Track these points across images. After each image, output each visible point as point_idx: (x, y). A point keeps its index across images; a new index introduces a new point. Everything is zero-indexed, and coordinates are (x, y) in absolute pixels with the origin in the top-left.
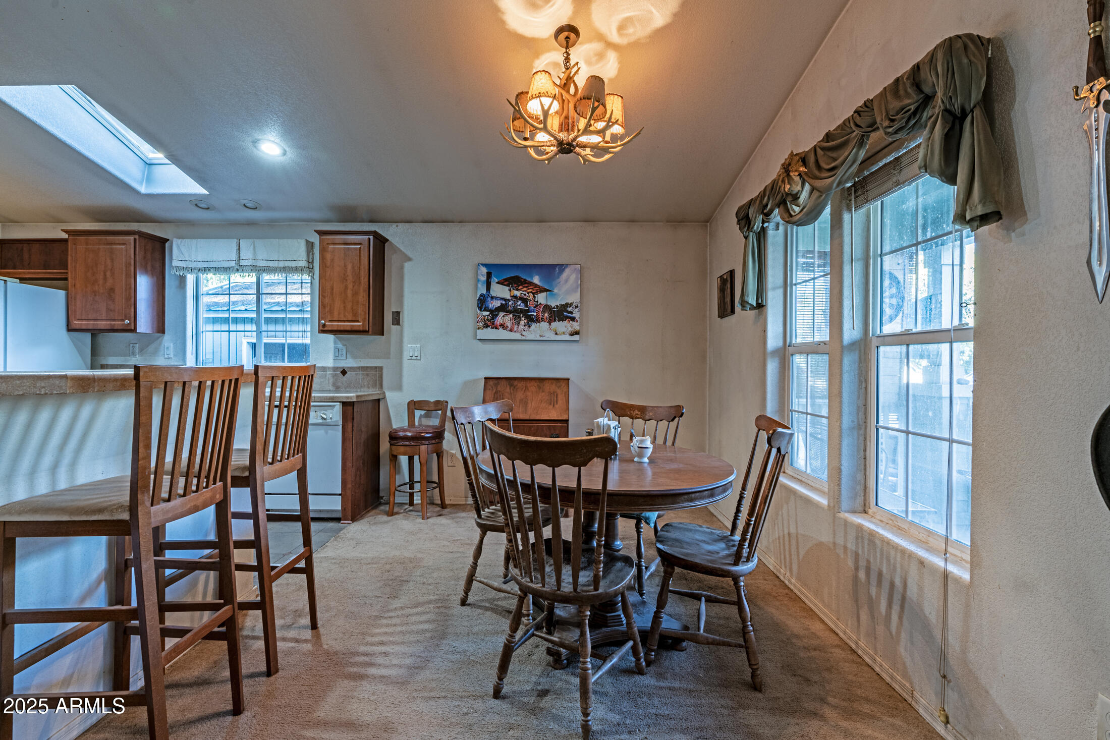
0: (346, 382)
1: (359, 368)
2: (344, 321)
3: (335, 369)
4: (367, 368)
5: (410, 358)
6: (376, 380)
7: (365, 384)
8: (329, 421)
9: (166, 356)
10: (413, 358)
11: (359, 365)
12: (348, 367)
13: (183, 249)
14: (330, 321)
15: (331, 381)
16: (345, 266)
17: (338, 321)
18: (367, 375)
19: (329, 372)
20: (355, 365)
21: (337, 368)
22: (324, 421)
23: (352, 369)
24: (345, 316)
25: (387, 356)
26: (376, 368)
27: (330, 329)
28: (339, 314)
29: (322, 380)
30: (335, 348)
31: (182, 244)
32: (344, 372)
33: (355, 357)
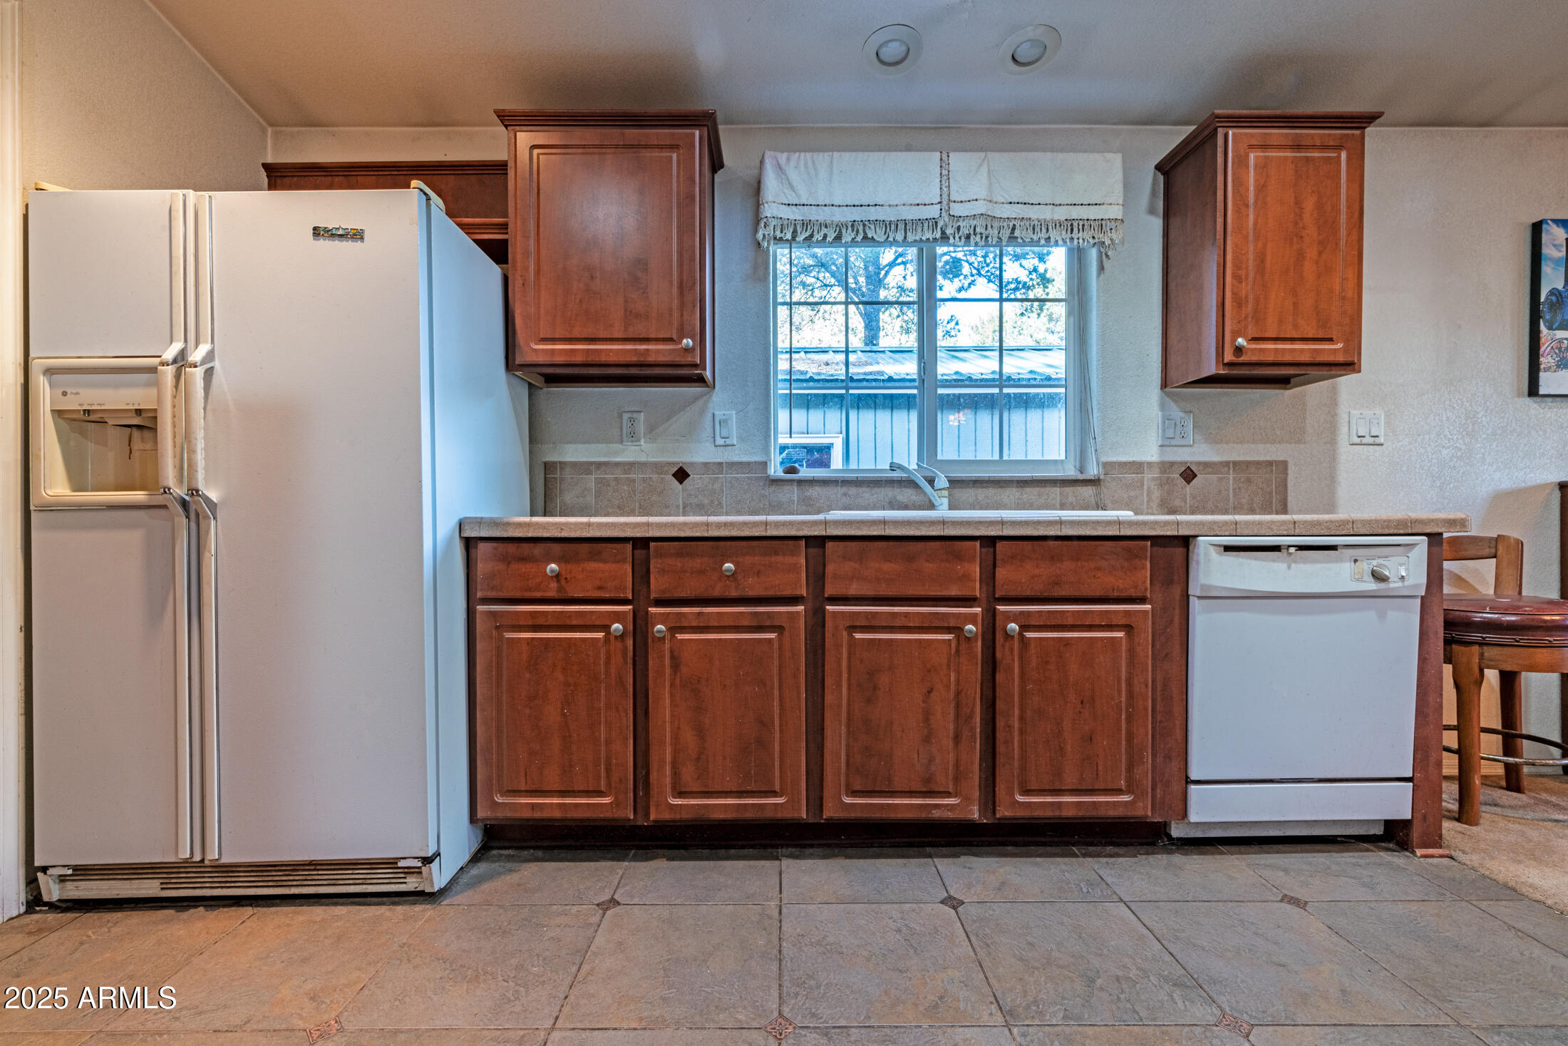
0: (1194, 497)
1: (1227, 464)
2: (1292, 340)
3: (1166, 466)
4: (1248, 464)
5: (1358, 440)
6: (1271, 493)
7: (1244, 501)
8: (1394, 584)
9: (720, 441)
10: (1364, 441)
11: (1225, 459)
12: (1199, 463)
13: (793, 175)
14: (1255, 339)
15: (1156, 494)
16: (1298, 202)
17: (1276, 339)
18: (1249, 481)
19: (1149, 476)
20: (1215, 458)
21: (1172, 464)
22: (1382, 586)
23: (1206, 465)
24: (1296, 326)
25: (1297, 436)
26: (1270, 463)
27: (1254, 358)
28: (1280, 322)
29: (1132, 493)
30: (1166, 418)
31: (792, 164)
32: (1189, 475)
33: (1214, 439)
